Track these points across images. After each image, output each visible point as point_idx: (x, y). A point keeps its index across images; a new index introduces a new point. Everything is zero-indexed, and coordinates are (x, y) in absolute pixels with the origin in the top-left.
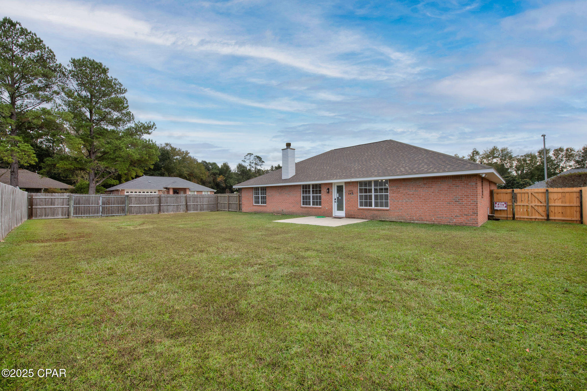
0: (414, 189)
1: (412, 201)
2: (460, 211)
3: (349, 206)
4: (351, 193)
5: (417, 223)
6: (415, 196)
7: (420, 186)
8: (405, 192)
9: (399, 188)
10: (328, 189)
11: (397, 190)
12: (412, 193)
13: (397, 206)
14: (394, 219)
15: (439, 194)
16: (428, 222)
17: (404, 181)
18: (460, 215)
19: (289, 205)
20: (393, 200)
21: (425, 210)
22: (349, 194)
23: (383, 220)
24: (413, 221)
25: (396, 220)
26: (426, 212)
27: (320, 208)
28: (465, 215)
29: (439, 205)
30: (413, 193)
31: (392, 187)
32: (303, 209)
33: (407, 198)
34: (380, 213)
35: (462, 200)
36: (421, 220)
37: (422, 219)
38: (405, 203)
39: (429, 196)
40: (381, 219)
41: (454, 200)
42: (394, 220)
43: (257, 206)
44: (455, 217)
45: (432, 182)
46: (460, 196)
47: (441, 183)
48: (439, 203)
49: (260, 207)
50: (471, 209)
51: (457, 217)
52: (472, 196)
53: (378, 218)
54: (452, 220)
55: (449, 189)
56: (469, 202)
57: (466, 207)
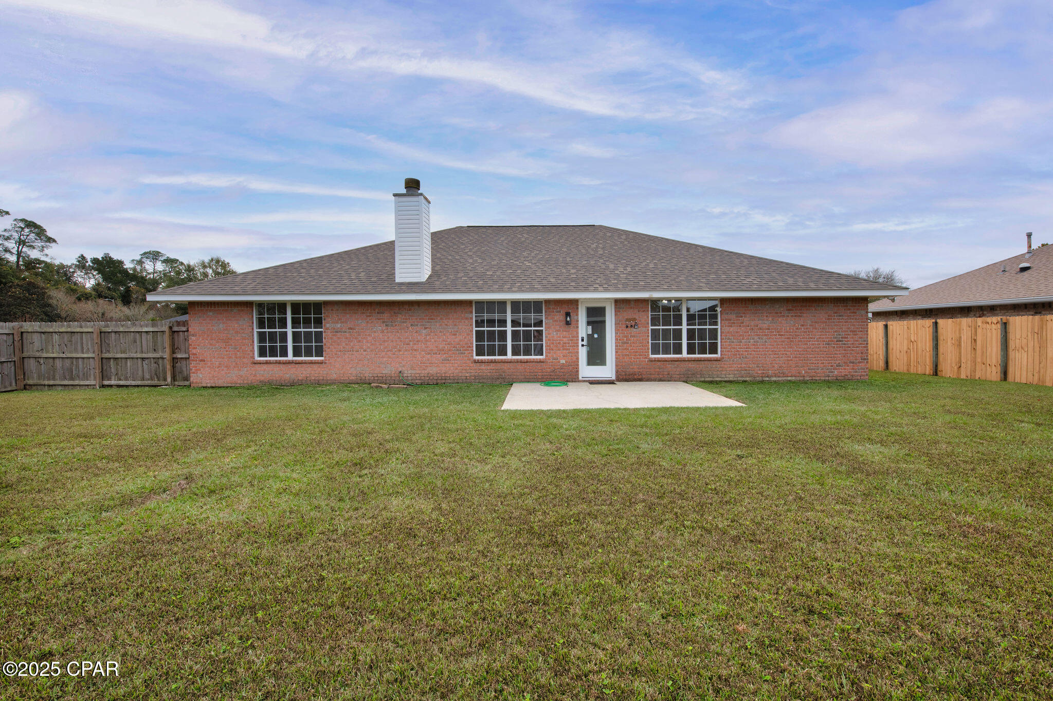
0: (770, 319)
1: (766, 342)
2: (844, 356)
3: (626, 355)
4: (632, 324)
5: (775, 382)
6: (771, 332)
7: (781, 313)
8: (752, 323)
9: (742, 317)
10: (568, 314)
11: (738, 320)
12: (766, 325)
13: (738, 351)
14: (731, 376)
15: (813, 329)
16: (793, 378)
17: (752, 304)
18: (844, 363)
19: (429, 356)
20: (729, 339)
21: (788, 357)
22: (627, 327)
23: (709, 379)
24: (767, 379)
25: (735, 379)
26: (791, 360)
27: (540, 362)
28: (851, 362)
29: (812, 347)
30: (769, 326)
31: (727, 313)
32: (483, 367)
33: (757, 335)
34: (702, 365)
35: (847, 338)
36: (782, 375)
37: (783, 373)
38: (754, 345)
39: (796, 332)
40: (703, 379)
41: (836, 338)
42: (731, 378)
43: (279, 363)
44: (837, 366)
45: (801, 306)
46: (845, 331)
47: (816, 309)
48: (813, 344)
49: (290, 366)
50: (858, 353)
51: (840, 366)
52: (861, 331)
53: (698, 376)
54: (832, 372)
55: (828, 319)
56: (857, 341)
57: (853, 350)
